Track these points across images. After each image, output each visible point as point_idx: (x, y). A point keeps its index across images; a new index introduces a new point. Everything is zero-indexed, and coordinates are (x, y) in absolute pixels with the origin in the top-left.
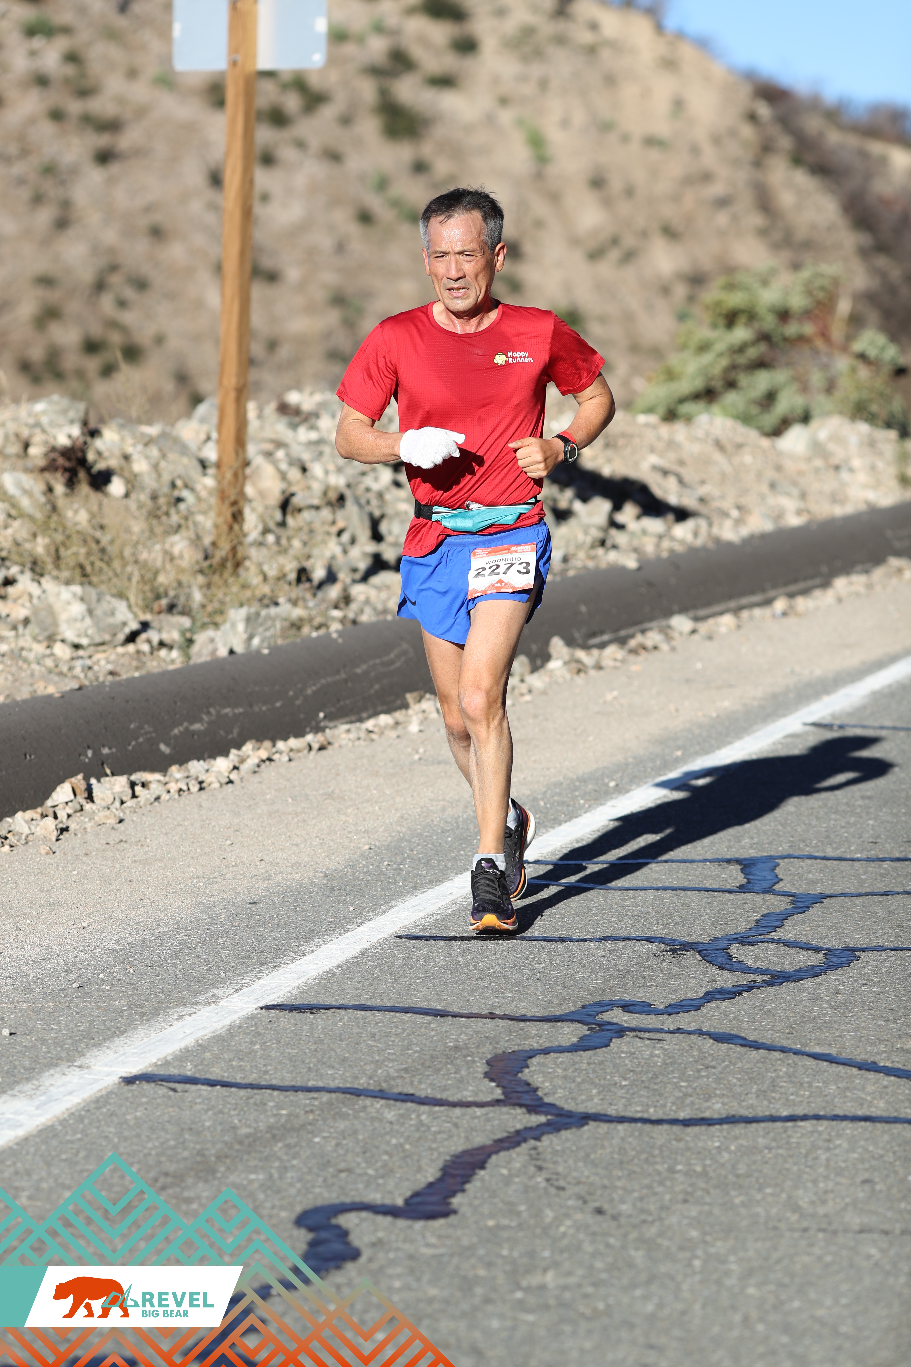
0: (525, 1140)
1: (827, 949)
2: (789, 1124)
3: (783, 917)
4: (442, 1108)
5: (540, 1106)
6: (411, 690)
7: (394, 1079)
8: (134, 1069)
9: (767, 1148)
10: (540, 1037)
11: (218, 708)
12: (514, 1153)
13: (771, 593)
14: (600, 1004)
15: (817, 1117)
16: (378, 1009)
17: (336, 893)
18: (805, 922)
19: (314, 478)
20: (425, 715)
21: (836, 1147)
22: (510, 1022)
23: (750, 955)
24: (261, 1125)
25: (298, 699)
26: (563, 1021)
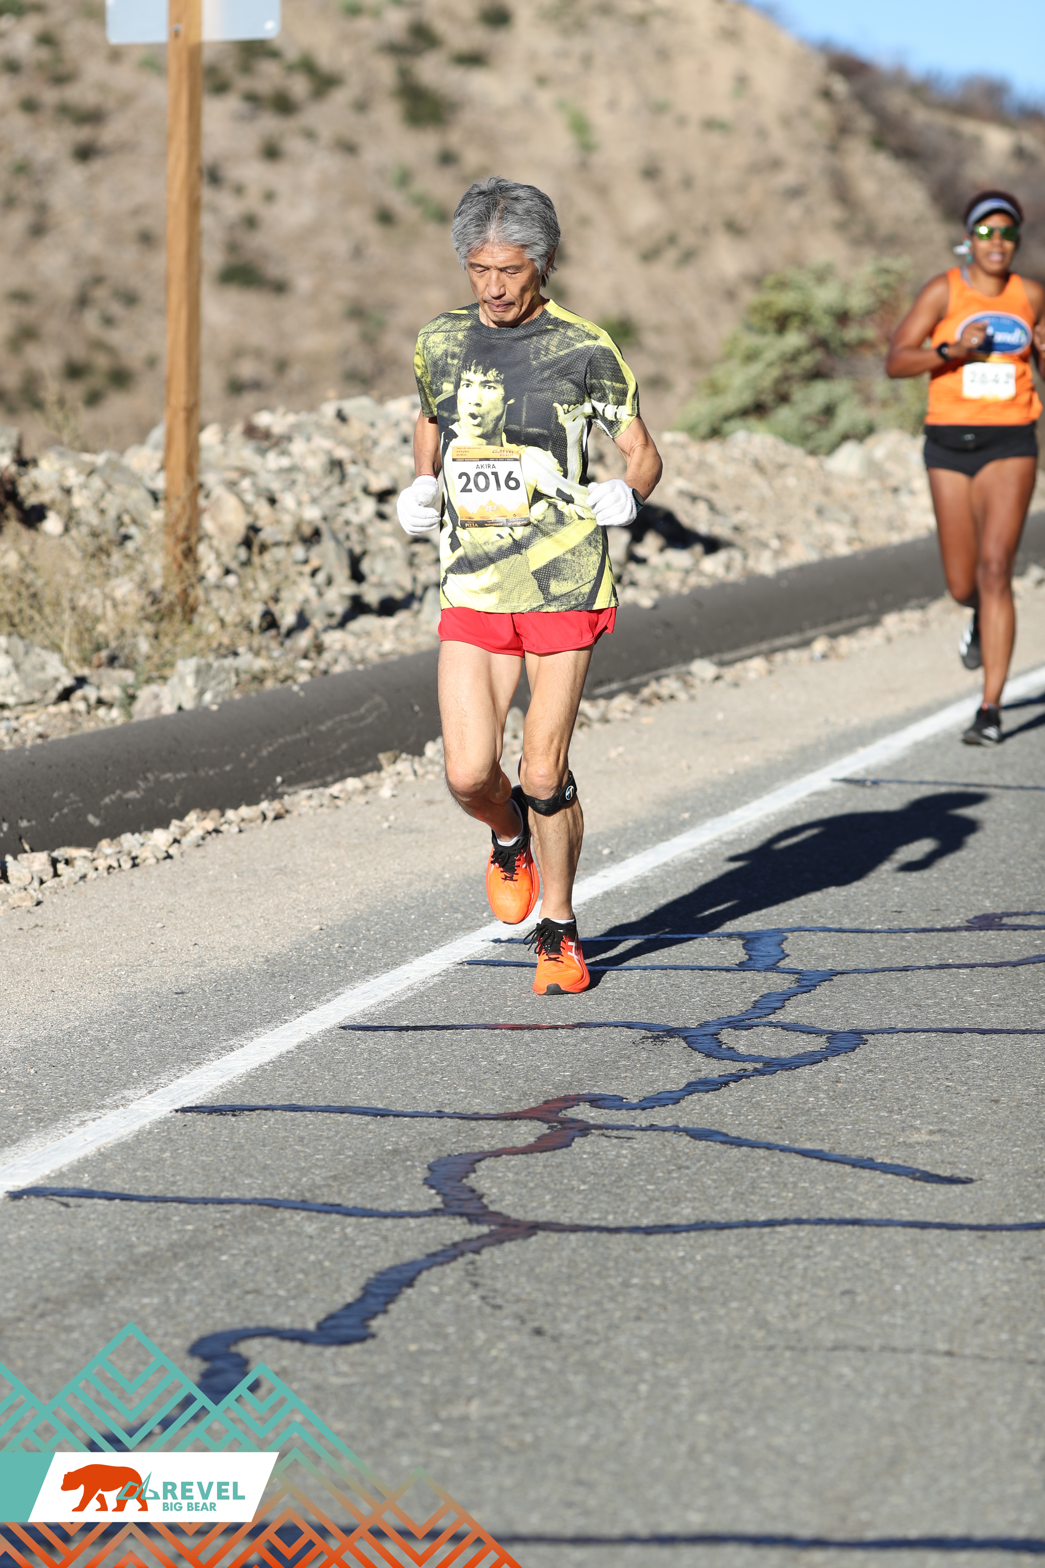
0: (462, 1254)
1: (832, 1032)
2: (766, 1230)
3: (785, 997)
4: (371, 1220)
5: (483, 1215)
6: (384, 750)
7: (319, 1187)
8: (23, 1183)
9: (737, 1257)
10: (493, 1137)
11: (156, 773)
12: (447, 1269)
13: (810, 634)
14: (565, 1099)
15: (799, 1222)
16: (311, 1109)
17: (277, 980)
18: (809, 1002)
19: (286, 510)
20: (401, 777)
21: (817, 1254)
22: (460, 1122)
23: (743, 1041)
24: (161, 1243)
25: (251, 761)
26: (520, 1119)
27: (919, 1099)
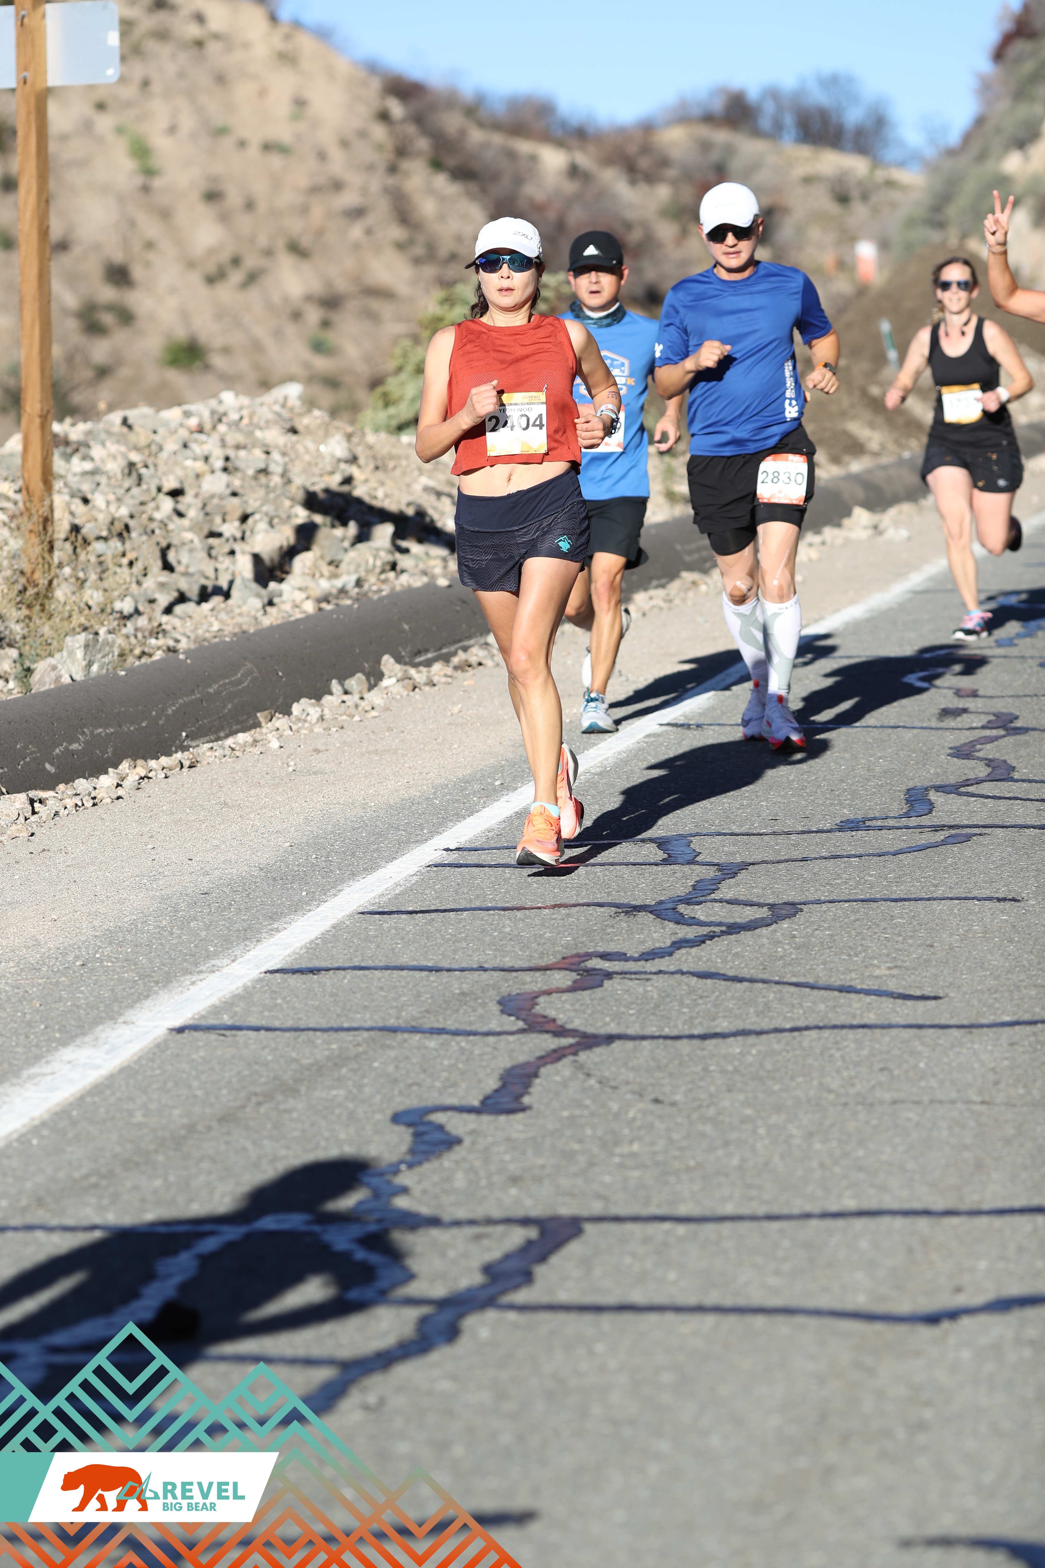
0: (564, 1056)
1: (768, 904)
2: (796, 1034)
3: (716, 882)
4: (477, 1038)
5: (564, 1031)
6: (262, 709)
7: (419, 1018)
8: (178, 1023)
9: (785, 1050)
10: (536, 982)
11: (91, 728)
12: (559, 1065)
14: (578, 955)
15: (819, 1028)
16: (375, 968)
17: (280, 882)
18: (738, 885)
19: (97, 508)
21: (846, 1047)
22: (502, 973)
23: (700, 912)
24: (319, 1057)
25: (161, 719)
26: (551, 969)
27: (869, 947)
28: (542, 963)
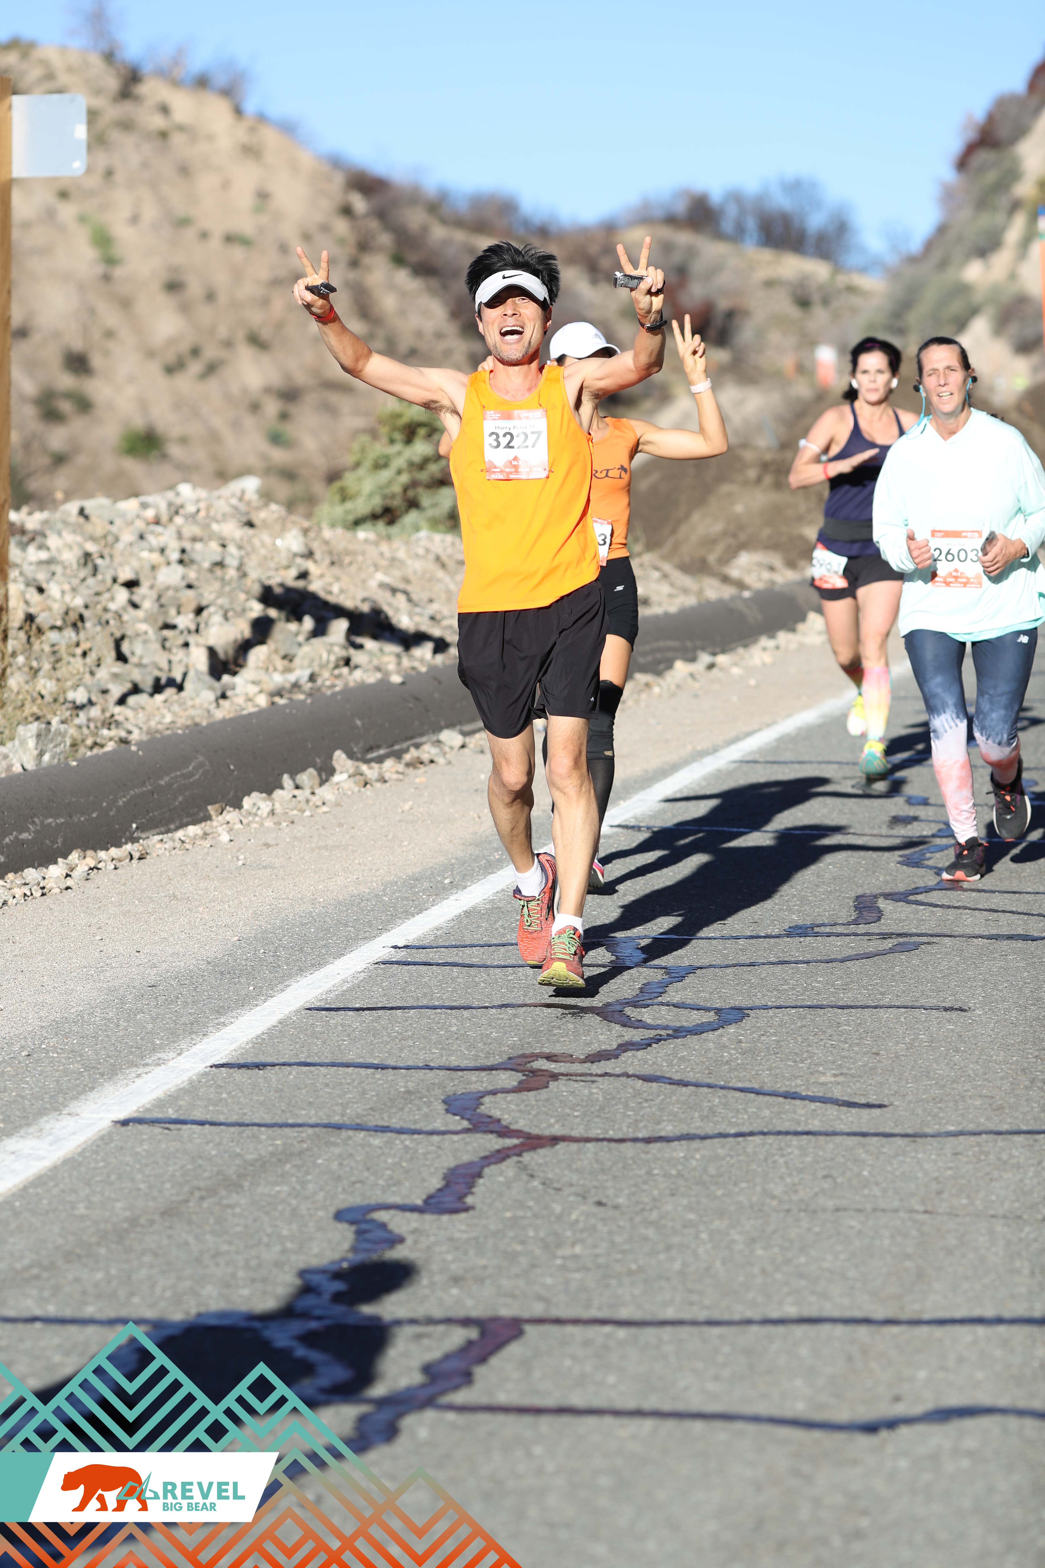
0: (508, 1157)
1: (715, 1009)
2: (740, 1139)
3: (663, 985)
4: (421, 1136)
5: (508, 1132)
6: (213, 803)
7: (364, 1116)
8: (122, 1116)
9: (728, 1155)
10: (482, 1082)
11: (41, 818)
12: (503, 1166)
14: (524, 1056)
15: (763, 1133)
16: (321, 1065)
18: (685, 988)
19: (52, 598)
20: (230, 825)
21: (790, 1154)
22: (448, 1072)
23: (646, 1015)
24: (263, 1152)
25: (111, 810)
26: (496, 1069)
27: (815, 1054)
28: (489, 1063)
